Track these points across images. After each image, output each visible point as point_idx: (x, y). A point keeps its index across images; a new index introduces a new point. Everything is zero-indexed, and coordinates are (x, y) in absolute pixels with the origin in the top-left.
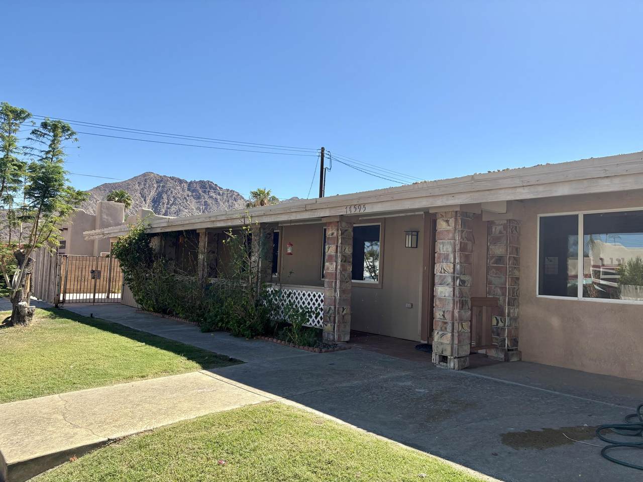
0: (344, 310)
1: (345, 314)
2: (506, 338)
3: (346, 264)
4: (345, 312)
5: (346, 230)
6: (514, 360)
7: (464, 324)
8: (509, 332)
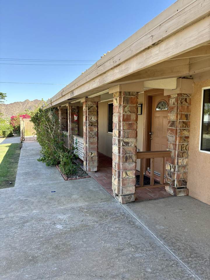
0: (92, 153)
1: (93, 156)
2: (176, 180)
3: (93, 127)
4: (93, 155)
5: (92, 107)
6: (181, 195)
7: (128, 172)
8: (178, 176)
